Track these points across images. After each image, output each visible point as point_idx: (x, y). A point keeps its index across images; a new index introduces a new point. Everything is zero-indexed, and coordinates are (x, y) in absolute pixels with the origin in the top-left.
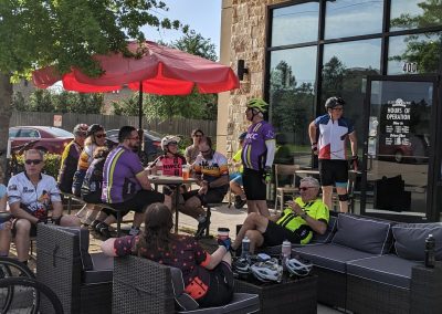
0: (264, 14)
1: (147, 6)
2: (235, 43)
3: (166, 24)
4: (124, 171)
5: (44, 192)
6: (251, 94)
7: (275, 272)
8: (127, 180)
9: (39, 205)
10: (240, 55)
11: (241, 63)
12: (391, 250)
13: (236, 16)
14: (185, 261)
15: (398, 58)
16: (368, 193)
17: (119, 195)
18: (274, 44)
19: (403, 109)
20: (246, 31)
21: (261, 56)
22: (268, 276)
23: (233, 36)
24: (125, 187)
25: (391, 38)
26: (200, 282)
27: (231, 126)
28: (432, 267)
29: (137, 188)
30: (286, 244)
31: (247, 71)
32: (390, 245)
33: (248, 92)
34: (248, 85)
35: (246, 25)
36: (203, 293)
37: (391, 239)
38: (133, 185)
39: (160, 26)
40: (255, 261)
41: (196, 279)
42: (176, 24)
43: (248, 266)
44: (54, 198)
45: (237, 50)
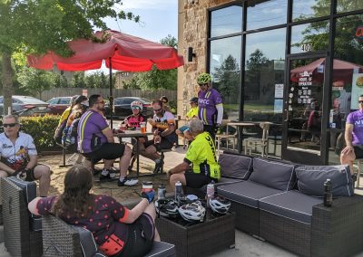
0: (205, 15)
1: (111, 4)
2: (187, 36)
3: (122, 15)
4: (93, 129)
5: (22, 147)
6: (197, 72)
7: (198, 214)
8: (94, 135)
9: (17, 157)
10: (190, 44)
11: (191, 49)
12: (294, 187)
13: (186, 17)
14: (101, 220)
15: (298, 45)
16: (278, 137)
17: (88, 147)
18: (212, 36)
19: (308, 78)
20: (193, 28)
21: (204, 44)
22: (192, 217)
23: (185, 31)
24: (93, 140)
25: (293, 28)
26: (116, 238)
27: (186, 93)
28: (330, 206)
29: (103, 141)
30: (210, 186)
31: (194, 55)
32: (294, 183)
33: (196, 70)
34: (196, 65)
35: (194, 23)
36: (120, 248)
37: (295, 178)
38: (99, 139)
39: (118, 17)
40: (184, 203)
41: (113, 236)
42: (130, 15)
43: (176, 208)
44: (30, 152)
45: (188, 41)
